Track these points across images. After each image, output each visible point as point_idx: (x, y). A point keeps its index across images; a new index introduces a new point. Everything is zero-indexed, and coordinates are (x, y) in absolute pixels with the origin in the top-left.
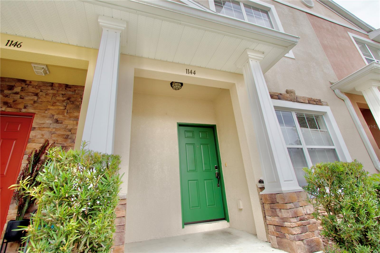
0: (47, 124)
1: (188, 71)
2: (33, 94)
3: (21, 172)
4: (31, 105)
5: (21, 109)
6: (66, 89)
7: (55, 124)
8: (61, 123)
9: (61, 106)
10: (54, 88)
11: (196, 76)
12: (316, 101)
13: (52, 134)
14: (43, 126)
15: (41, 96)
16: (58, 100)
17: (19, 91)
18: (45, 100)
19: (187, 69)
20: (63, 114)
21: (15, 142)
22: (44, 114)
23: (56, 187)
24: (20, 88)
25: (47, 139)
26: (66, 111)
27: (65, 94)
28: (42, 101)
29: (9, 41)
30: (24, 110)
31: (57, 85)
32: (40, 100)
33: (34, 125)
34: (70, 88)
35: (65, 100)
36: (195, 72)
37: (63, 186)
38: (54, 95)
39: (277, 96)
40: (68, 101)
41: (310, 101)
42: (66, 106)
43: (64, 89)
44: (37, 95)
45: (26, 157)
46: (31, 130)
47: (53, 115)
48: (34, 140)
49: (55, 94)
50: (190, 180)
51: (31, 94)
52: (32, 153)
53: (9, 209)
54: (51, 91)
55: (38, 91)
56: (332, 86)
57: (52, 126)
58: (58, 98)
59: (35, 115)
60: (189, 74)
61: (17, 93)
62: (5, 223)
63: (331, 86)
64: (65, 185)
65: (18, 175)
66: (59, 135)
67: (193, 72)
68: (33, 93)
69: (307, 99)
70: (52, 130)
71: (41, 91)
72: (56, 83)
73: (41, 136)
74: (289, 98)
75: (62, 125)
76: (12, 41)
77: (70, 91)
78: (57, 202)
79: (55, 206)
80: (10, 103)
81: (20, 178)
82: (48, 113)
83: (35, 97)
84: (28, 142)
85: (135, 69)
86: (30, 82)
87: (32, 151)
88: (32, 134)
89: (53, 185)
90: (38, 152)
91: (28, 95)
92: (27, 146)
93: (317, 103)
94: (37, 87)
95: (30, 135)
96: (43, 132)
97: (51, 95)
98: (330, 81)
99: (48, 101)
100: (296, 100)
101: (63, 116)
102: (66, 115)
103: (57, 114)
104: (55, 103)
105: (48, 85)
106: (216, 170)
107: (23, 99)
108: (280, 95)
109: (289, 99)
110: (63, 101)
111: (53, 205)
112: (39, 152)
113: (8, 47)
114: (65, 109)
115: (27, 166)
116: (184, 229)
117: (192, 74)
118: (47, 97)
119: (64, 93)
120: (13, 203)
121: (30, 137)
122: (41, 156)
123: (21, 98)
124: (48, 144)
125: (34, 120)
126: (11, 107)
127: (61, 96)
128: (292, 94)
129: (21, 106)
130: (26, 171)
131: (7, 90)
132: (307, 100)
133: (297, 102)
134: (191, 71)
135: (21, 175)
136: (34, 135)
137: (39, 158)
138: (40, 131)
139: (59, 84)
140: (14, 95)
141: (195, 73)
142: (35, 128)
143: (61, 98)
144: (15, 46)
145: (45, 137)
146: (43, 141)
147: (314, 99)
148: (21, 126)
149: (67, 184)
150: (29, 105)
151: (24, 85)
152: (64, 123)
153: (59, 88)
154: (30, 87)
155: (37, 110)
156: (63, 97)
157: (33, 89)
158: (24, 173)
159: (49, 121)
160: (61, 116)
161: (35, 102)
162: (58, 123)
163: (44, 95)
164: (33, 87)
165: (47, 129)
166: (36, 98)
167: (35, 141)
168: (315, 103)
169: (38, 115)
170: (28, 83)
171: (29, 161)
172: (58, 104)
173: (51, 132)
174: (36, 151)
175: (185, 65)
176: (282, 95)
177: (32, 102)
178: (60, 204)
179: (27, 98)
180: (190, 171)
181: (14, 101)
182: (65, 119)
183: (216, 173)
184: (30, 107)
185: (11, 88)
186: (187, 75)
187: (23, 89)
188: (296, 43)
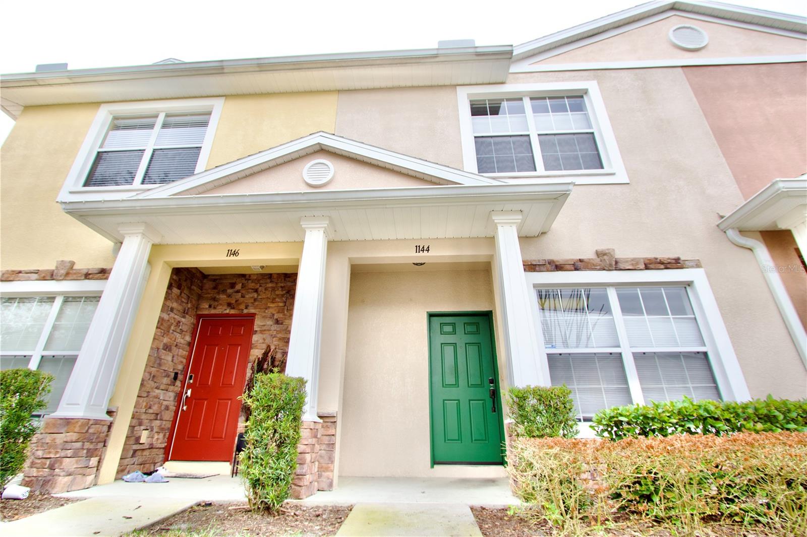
0: (268, 325)
1: (418, 248)
2: (253, 291)
3: (246, 383)
4: (252, 305)
5: (243, 310)
6: (285, 280)
7: (276, 326)
8: (282, 324)
9: (281, 302)
10: (273, 280)
11: (431, 253)
12: (666, 262)
13: (273, 338)
14: (264, 328)
15: (260, 291)
16: (278, 295)
17: (240, 288)
18: (264, 297)
19: (416, 246)
20: (283, 312)
21: (239, 348)
22: (264, 314)
23: (261, 399)
24: (241, 284)
25: (268, 344)
26: (286, 307)
27: (284, 287)
28: (261, 298)
29: (229, 250)
30: (245, 311)
31: (275, 276)
32: (260, 297)
33: (256, 328)
34: (289, 277)
35: (284, 294)
36: (428, 247)
37: (264, 399)
38: (273, 289)
39: (572, 265)
40: (288, 295)
41: (649, 265)
42: (286, 302)
43: (283, 280)
44: (256, 291)
45: (250, 365)
46: (253, 334)
47: (273, 315)
48: (256, 346)
49: (274, 287)
50: (446, 400)
51: (250, 290)
52: (255, 361)
53: (238, 422)
54: (270, 285)
55: (258, 286)
56: (721, 223)
57: (273, 328)
58: (277, 292)
59: (256, 316)
60: (419, 252)
61: (238, 292)
62: (236, 436)
63: (719, 223)
64: (265, 398)
65: (244, 386)
66: (280, 339)
67: (425, 249)
68: (253, 289)
69: (642, 260)
70: (273, 332)
71: (260, 286)
72: (275, 273)
73: (263, 341)
74: (599, 265)
75: (282, 326)
76: (231, 250)
77: (289, 281)
78: (261, 408)
79: (260, 411)
80: (233, 304)
81: (246, 388)
82: (269, 312)
83: (255, 293)
84: (251, 348)
85: (349, 258)
86: (250, 275)
87: (255, 359)
88: (255, 338)
89: (259, 397)
90: (260, 360)
91: (249, 292)
92: (251, 352)
93: (669, 266)
94: (256, 282)
95: (253, 340)
96: (265, 336)
97: (270, 289)
98: (719, 212)
99: (267, 298)
100: (616, 266)
101: (283, 315)
102: (286, 312)
103: (277, 313)
104: (275, 298)
105: (267, 277)
106: (491, 385)
107: (244, 297)
108: (580, 263)
109: (598, 267)
110: (283, 295)
111: (259, 410)
112: (262, 360)
113: (228, 258)
114: (285, 305)
115: (251, 375)
116: (433, 469)
117: (424, 251)
118: (267, 292)
119: (282, 285)
120: (241, 416)
121: (253, 342)
122: (263, 365)
123: (243, 296)
124: (270, 350)
125: (256, 322)
126: (233, 308)
127: (280, 289)
128: (605, 257)
129: (242, 307)
130: (250, 382)
131: (229, 289)
132: (643, 263)
133: (616, 270)
134: (423, 247)
135: (246, 386)
136: (256, 339)
137: (262, 367)
138: (262, 335)
139: (278, 274)
140: (235, 294)
141: (428, 250)
142: (256, 331)
143: (279, 292)
144: (234, 254)
145: (267, 341)
146: (264, 346)
147: (660, 260)
148: (244, 329)
149: (266, 397)
150: (250, 305)
151: (244, 281)
152: (284, 324)
153: (278, 280)
154: (250, 281)
155: (258, 310)
156: (282, 290)
157: (253, 284)
158: (249, 384)
159: (270, 322)
160: (281, 315)
161: (255, 300)
162: (279, 324)
163: (263, 290)
164: (252, 282)
165: (267, 332)
166: (256, 295)
167: (258, 347)
168: (662, 266)
169: (259, 316)
170: (247, 277)
171: (253, 371)
172: (277, 300)
173: (272, 335)
174: (259, 358)
175: (415, 239)
176: (583, 263)
177: (253, 301)
178: (263, 410)
179: (247, 296)
180: (447, 386)
181: (236, 301)
182: (285, 319)
183: (490, 390)
184: (251, 306)
185: (233, 286)
186: (418, 254)
187: (243, 286)
188: (568, 193)
